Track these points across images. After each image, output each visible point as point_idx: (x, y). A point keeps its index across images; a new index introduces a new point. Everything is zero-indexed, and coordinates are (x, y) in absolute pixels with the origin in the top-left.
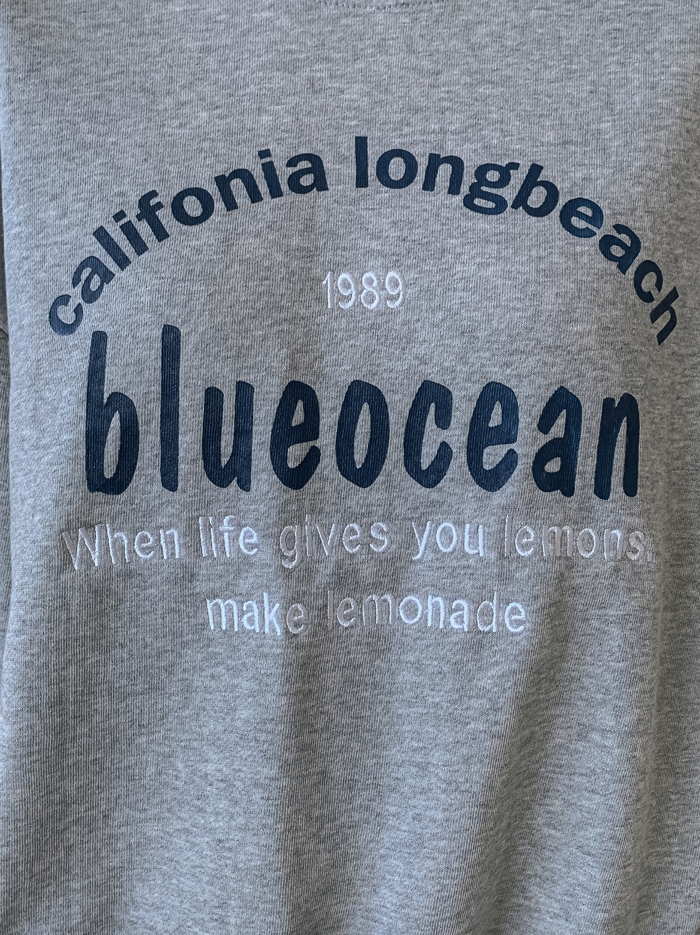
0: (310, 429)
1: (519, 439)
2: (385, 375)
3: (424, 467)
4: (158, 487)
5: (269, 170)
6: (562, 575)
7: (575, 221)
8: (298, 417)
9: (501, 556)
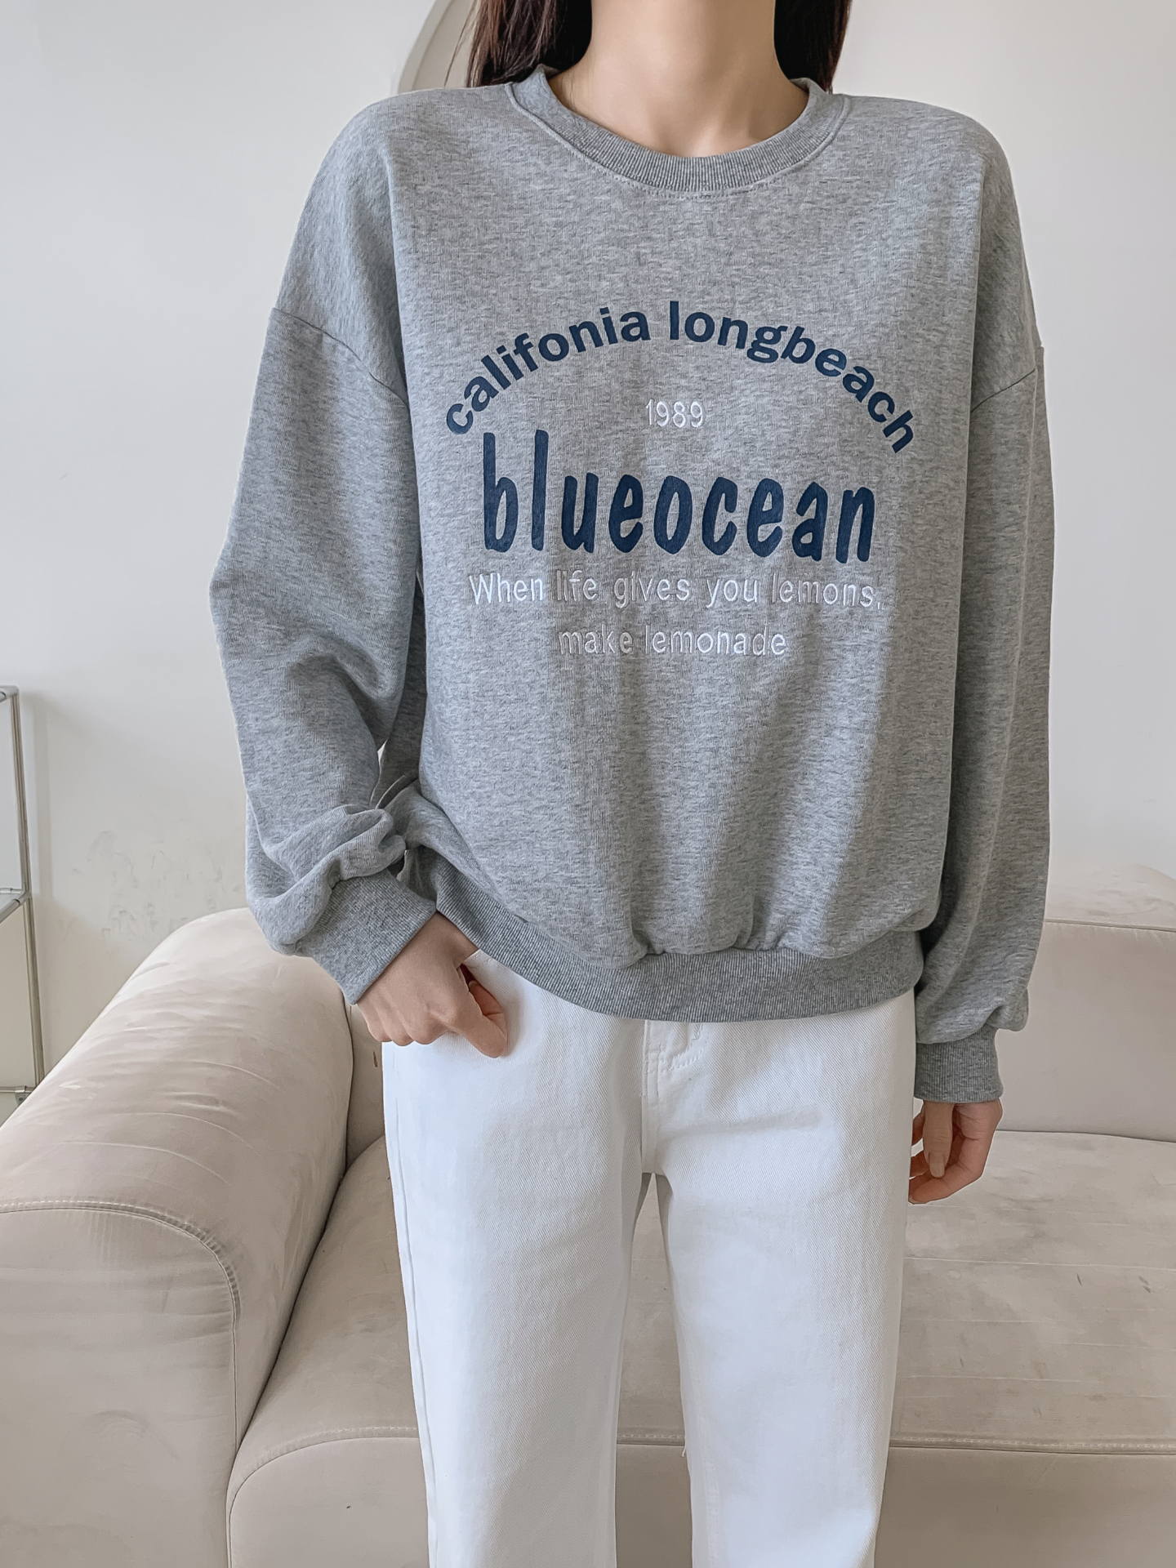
0: (636, 511)
1: (783, 519)
2: (690, 473)
3: (716, 539)
4: (529, 547)
5: (608, 323)
6: (812, 616)
7: (826, 365)
8: (629, 501)
9: (771, 603)
